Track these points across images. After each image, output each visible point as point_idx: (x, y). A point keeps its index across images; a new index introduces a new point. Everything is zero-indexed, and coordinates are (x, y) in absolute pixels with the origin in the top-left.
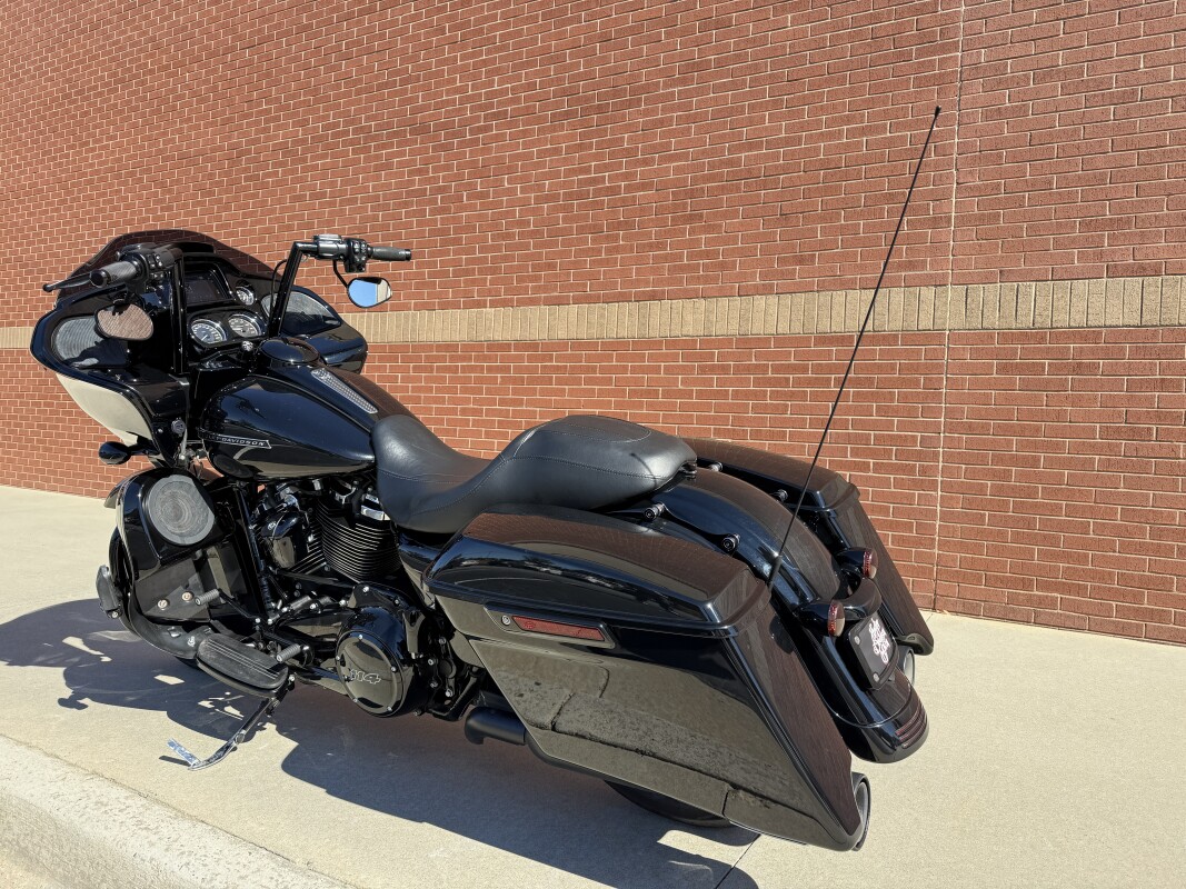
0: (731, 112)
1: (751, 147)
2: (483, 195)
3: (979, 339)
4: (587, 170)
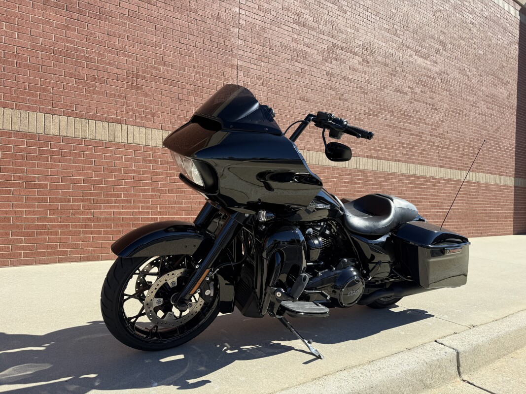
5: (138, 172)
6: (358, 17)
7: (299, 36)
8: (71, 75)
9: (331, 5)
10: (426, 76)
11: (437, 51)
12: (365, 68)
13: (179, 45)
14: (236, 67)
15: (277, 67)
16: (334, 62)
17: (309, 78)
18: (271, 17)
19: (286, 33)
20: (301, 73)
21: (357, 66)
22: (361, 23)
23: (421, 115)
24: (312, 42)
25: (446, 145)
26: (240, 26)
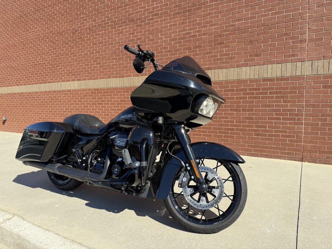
0: (232, 9)
1: (239, 20)
2: (152, 40)
3: (316, 78)
4: (186, 30)
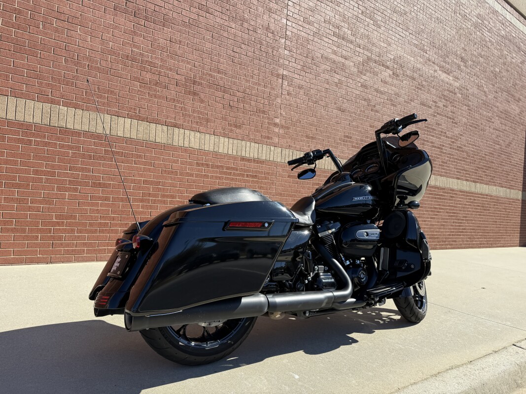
5: (192, 175)
6: (390, 32)
7: (338, 49)
8: (136, 79)
9: (368, 20)
10: (448, 90)
11: (459, 66)
12: (395, 81)
13: (232, 54)
14: (281, 77)
15: (318, 78)
16: (368, 74)
17: (346, 89)
18: (315, 30)
19: (326, 45)
20: (339, 84)
21: (388, 79)
22: (393, 38)
23: (443, 129)
24: (349, 54)
25: (464, 158)
26: (286, 37)
